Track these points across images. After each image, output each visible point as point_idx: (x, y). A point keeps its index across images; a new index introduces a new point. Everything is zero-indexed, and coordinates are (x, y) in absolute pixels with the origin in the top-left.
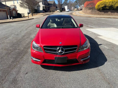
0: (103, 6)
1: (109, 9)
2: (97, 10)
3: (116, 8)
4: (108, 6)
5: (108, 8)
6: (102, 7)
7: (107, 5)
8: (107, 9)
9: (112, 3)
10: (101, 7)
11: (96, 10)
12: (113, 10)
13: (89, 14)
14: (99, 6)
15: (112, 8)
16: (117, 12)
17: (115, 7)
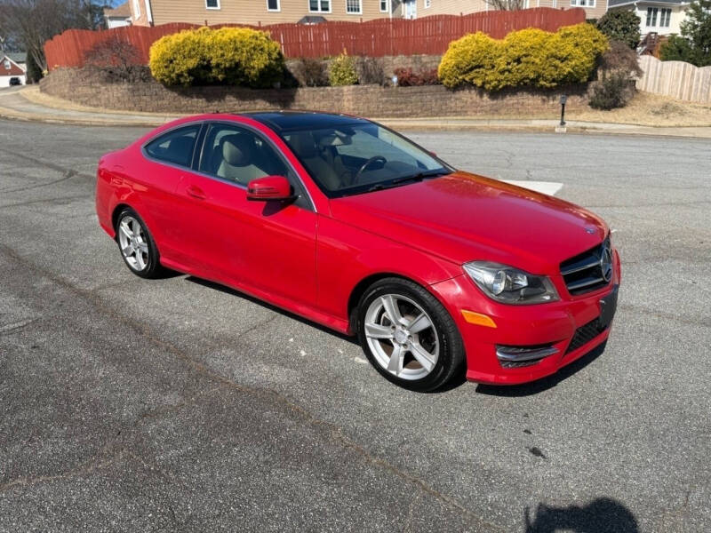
0: (192, 63)
1: (224, 83)
2: (166, 85)
3: (256, 76)
4: (218, 65)
5: (220, 77)
6: (190, 72)
7: (213, 62)
8: (216, 82)
9: (236, 49)
10: (184, 68)
11: (157, 88)
12: (245, 84)
13: (114, 108)
14: (171, 62)
15: (237, 76)
16: (264, 98)
17: (253, 72)
